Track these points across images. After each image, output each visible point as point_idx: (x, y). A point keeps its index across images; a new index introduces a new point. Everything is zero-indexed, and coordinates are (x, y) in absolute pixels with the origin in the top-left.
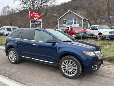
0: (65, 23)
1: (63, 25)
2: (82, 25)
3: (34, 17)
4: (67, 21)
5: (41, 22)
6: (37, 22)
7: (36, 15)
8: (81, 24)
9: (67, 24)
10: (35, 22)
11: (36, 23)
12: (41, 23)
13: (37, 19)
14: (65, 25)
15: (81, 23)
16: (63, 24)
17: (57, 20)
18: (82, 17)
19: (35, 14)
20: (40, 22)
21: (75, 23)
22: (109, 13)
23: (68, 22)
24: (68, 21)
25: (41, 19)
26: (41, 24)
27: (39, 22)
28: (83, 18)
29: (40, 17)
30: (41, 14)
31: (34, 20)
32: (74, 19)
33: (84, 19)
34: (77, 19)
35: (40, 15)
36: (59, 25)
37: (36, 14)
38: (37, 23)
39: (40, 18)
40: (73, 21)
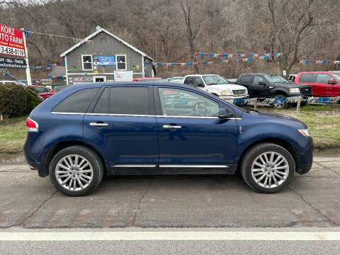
0: (88, 66)
1: (84, 72)
2: (143, 73)
3: (4, 41)
4: (94, 60)
5: (27, 60)
6: (13, 60)
7: (9, 35)
8: (138, 71)
9: (95, 68)
10: (9, 61)
11: (12, 64)
12: (25, 64)
13: (14, 49)
14: (88, 72)
15: (138, 67)
16: (83, 69)
17: (62, 55)
18: (140, 52)
19: (5, 33)
20: (24, 61)
21: (122, 67)
22: (191, 45)
23: (98, 63)
24: (98, 60)
25: (24, 49)
26: (28, 66)
27: (19, 62)
28: (144, 54)
29: (20, 42)
30: (24, 34)
31: (5, 52)
32: (116, 56)
33: (145, 58)
34: (125, 56)
35: (21, 37)
36: (69, 72)
37: (9, 30)
38: (14, 63)
39: (23, 45)
40: (115, 61)
